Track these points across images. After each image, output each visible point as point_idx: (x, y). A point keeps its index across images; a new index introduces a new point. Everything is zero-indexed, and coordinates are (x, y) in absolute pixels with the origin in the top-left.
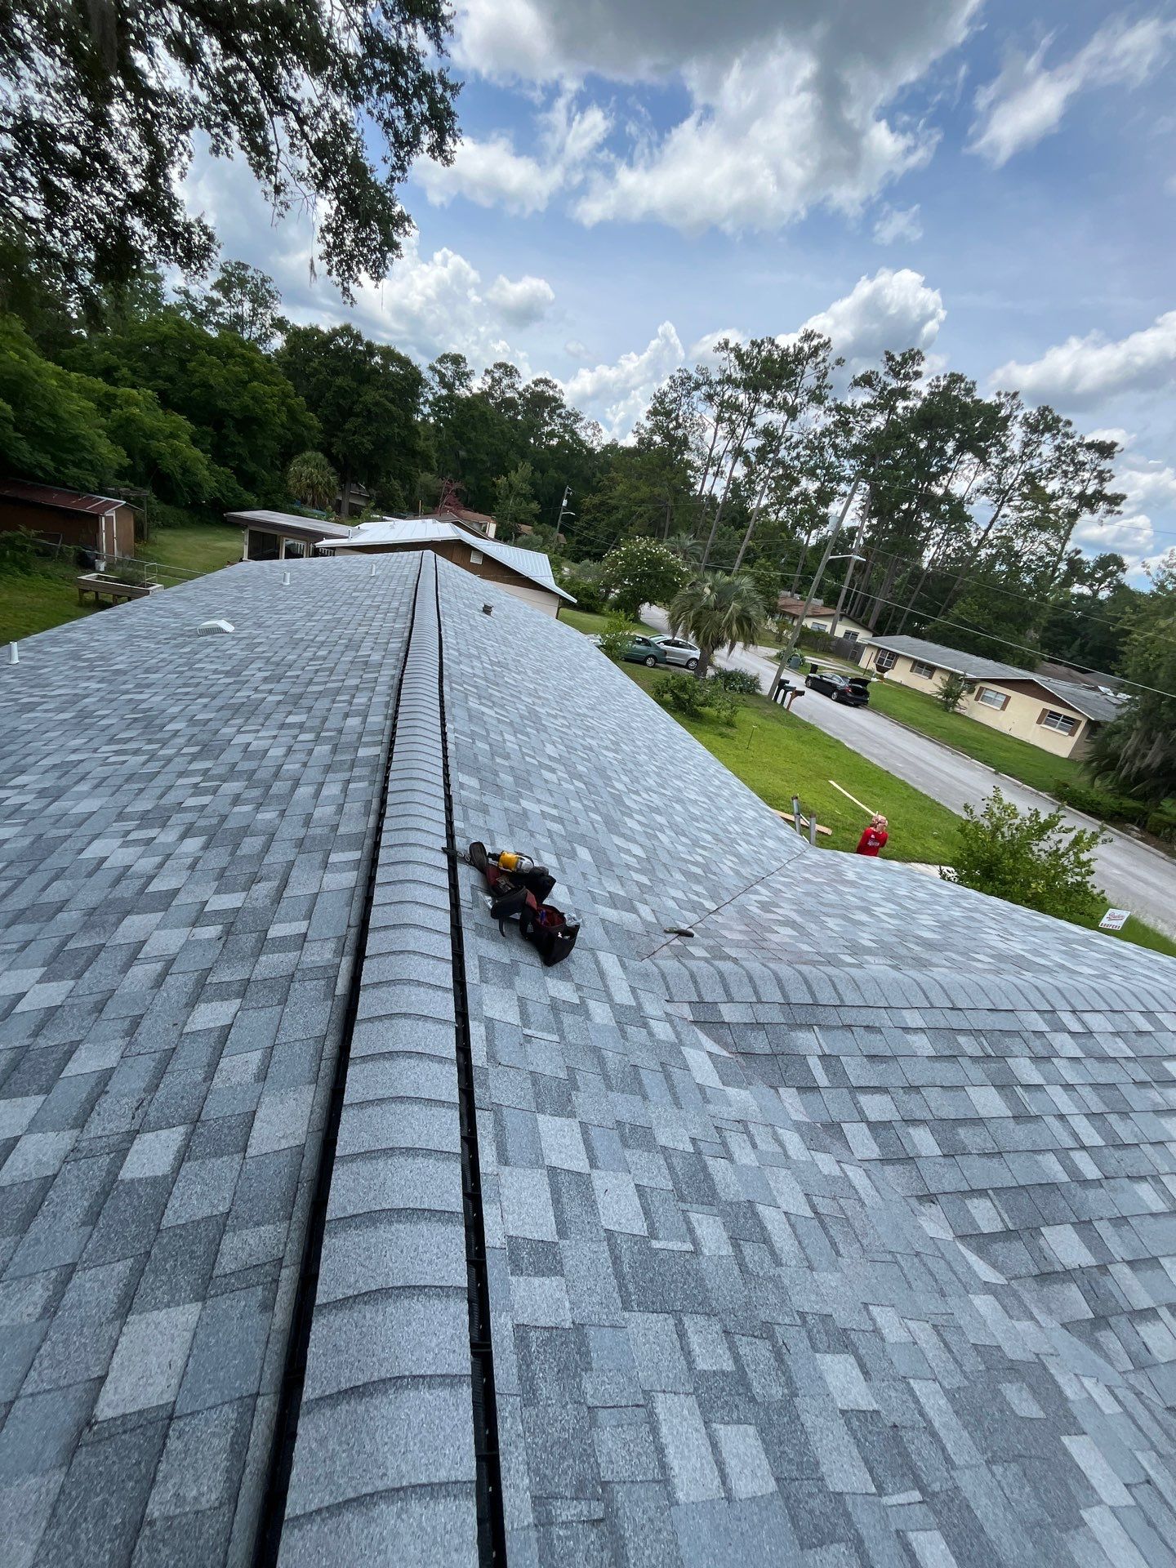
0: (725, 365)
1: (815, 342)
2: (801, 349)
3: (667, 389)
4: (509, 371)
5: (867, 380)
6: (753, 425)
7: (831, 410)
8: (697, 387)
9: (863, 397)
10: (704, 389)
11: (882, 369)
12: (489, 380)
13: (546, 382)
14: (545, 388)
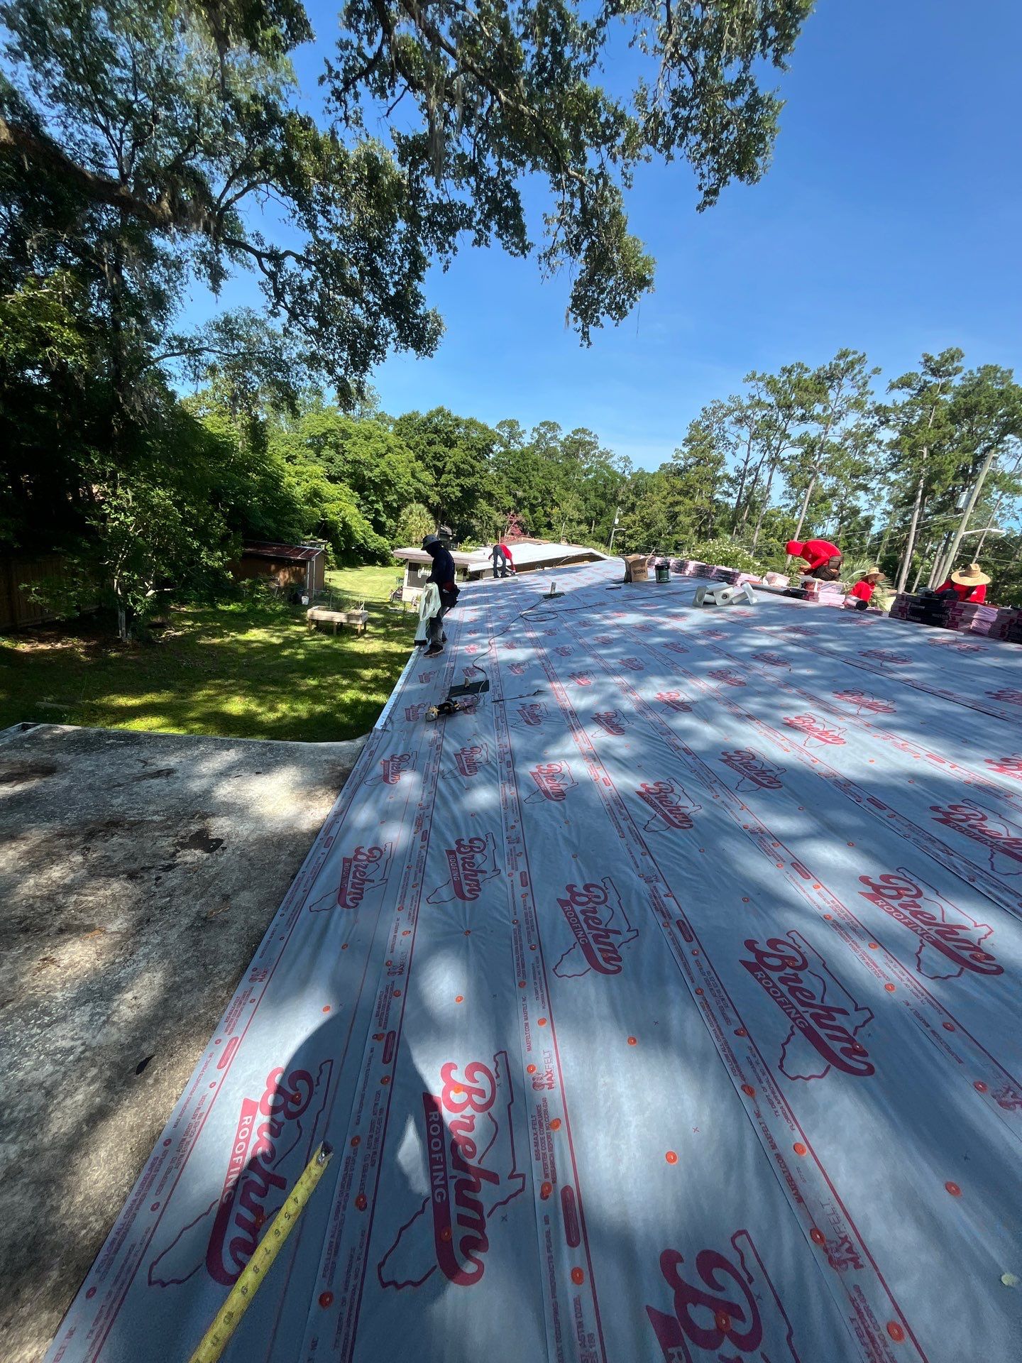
0: (754, 392)
1: (849, 359)
2: (837, 365)
3: (700, 419)
4: (553, 427)
5: (905, 383)
6: (788, 436)
7: (870, 412)
8: (730, 411)
9: (902, 396)
10: (737, 413)
11: (920, 370)
12: (536, 435)
13: (583, 431)
14: (582, 436)
